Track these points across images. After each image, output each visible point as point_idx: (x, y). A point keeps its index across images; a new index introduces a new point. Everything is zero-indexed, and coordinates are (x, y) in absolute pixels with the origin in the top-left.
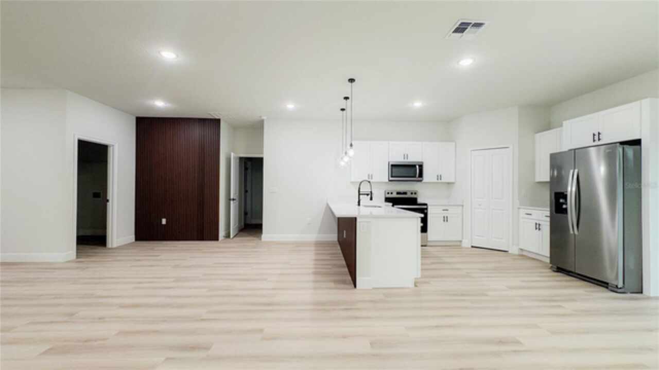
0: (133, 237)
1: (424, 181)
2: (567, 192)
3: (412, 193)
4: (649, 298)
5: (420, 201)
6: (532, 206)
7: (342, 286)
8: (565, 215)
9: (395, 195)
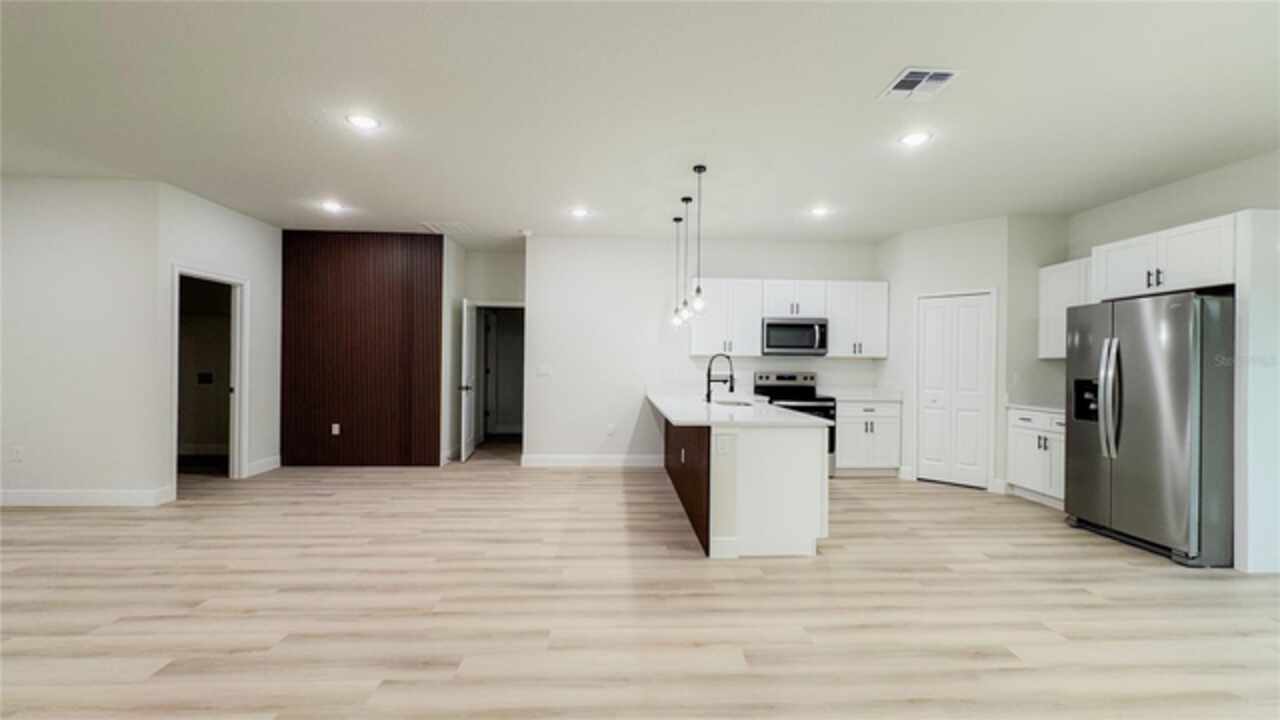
0: (277, 458)
1: (828, 355)
2: (1097, 379)
3: (805, 378)
4: (1245, 577)
5: (821, 392)
6: (1031, 404)
7: (684, 552)
8: (1093, 423)
9: (773, 382)
